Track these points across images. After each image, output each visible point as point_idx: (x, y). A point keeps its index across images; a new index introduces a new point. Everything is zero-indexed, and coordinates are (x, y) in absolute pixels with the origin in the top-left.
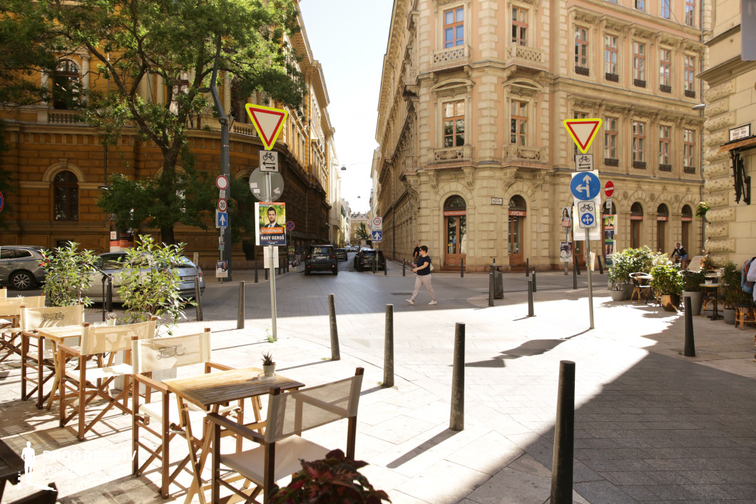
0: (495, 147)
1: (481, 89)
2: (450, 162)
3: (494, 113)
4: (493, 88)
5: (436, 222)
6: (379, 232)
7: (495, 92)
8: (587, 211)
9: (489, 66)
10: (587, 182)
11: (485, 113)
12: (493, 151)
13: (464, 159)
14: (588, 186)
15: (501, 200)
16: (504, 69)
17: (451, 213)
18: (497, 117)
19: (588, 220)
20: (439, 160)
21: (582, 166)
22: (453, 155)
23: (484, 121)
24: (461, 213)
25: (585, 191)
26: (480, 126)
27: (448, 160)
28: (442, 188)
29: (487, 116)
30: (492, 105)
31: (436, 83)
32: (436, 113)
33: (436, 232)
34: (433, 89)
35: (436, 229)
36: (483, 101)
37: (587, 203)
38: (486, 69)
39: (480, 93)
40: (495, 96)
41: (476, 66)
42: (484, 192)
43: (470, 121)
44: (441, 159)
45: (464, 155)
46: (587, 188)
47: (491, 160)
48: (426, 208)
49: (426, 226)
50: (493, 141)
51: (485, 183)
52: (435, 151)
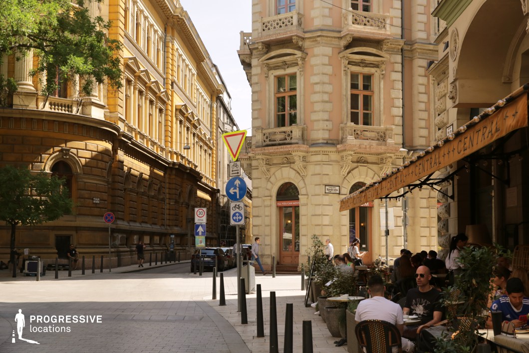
0: (330, 127)
1: (313, 61)
2: (280, 144)
3: (329, 88)
4: (326, 60)
5: (267, 213)
6: (202, 225)
7: (329, 65)
8: (237, 210)
9: (321, 34)
10: (237, 186)
11: (318, 88)
12: (327, 132)
13: (293, 141)
14: (238, 189)
15: (338, 188)
16: (340, 38)
17: (285, 203)
18: (332, 93)
19: (237, 218)
20: (268, 142)
21: (234, 172)
22: (282, 136)
23: (316, 97)
24: (294, 203)
25: (235, 193)
26: (313, 103)
27: (277, 142)
28: (274, 174)
29: (319, 92)
30: (326, 79)
31: (266, 53)
32: (267, 87)
33: (268, 226)
34: (262, 61)
35: (267, 223)
36: (315, 75)
37: (238, 203)
38: (319, 39)
39: (312, 66)
40: (329, 70)
41: (307, 35)
42: (317, 180)
43: (302, 97)
44: (270, 140)
45: (293, 136)
46: (237, 191)
47: (325, 142)
48: (257, 197)
49: (257, 218)
50: (327, 120)
51: (318, 169)
52: (264, 132)
